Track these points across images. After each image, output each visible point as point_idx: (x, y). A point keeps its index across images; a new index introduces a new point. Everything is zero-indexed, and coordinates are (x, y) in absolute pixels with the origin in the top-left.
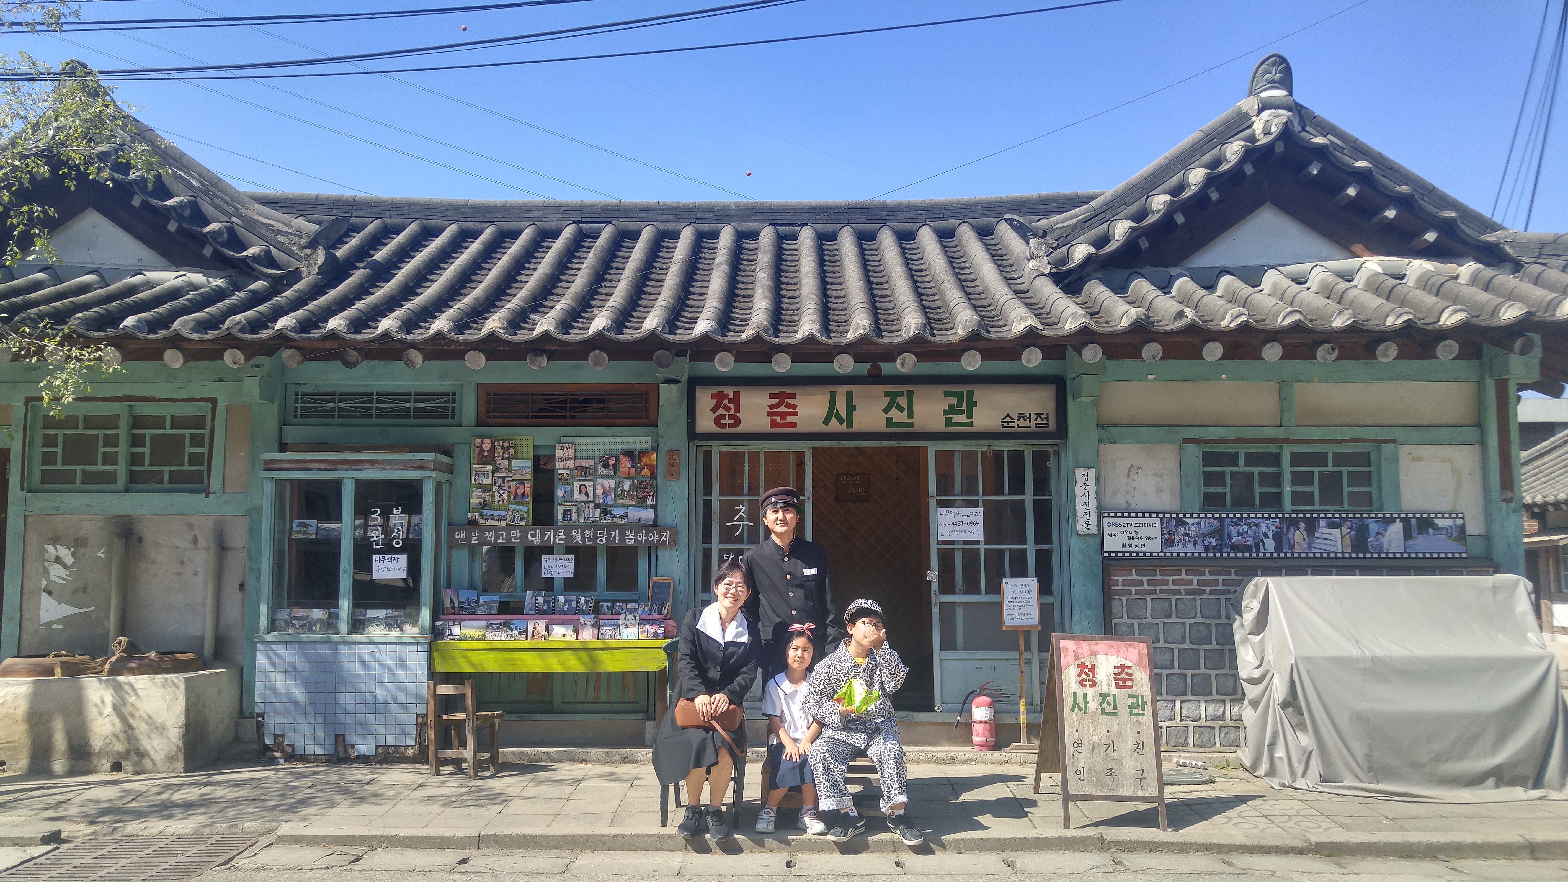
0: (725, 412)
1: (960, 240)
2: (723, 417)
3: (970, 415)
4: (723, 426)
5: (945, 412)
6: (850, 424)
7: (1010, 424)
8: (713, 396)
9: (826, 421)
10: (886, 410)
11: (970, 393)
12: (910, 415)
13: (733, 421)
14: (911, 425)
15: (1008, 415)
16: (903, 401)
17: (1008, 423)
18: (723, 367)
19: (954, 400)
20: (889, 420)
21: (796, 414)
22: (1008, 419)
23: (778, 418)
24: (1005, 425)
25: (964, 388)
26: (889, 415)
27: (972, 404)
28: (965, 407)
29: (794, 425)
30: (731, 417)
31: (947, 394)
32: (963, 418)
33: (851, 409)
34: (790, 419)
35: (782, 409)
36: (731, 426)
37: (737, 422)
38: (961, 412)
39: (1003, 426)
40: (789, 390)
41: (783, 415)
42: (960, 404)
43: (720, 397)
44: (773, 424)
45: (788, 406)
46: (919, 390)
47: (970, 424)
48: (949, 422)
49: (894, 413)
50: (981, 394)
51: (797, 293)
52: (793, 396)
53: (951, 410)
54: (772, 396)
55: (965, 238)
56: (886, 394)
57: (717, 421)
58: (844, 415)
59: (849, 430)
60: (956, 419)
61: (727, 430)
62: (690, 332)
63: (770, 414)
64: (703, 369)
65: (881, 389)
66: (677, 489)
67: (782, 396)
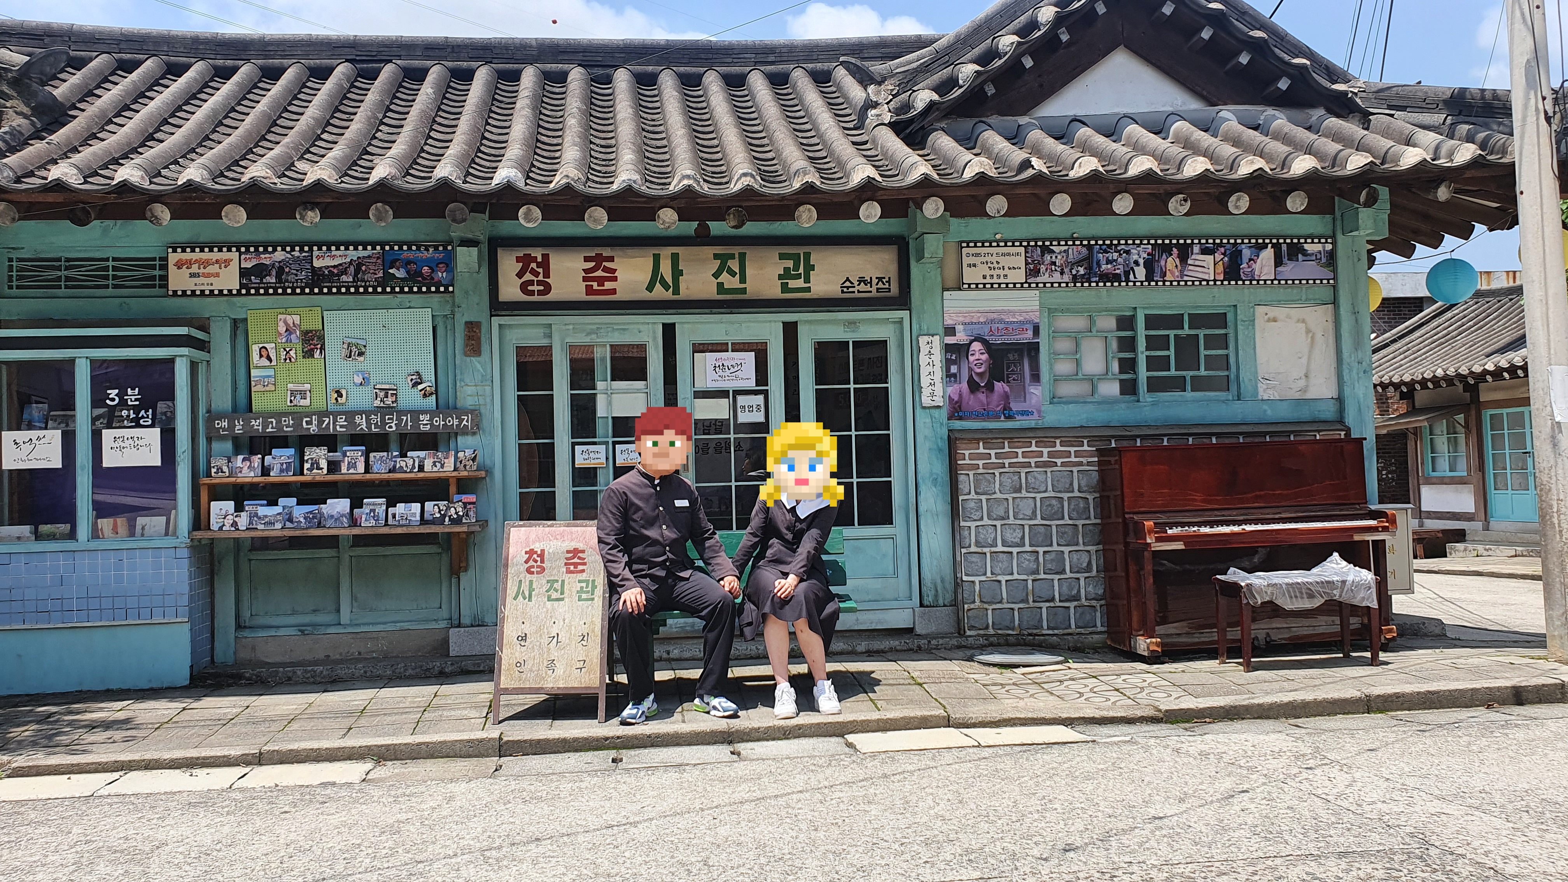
0: (533, 278)
1: (794, 87)
2: (531, 283)
3: (807, 280)
4: (532, 293)
5: (780, 277)
6: (676, 291)
7: (851, 290)
8: (518, 259)
9: (650, 288)
10: (716, 275)
11: (807, 256)
12: (743, 280)
13: (542, 288)
14: (744, 291)
15: (848, 279)
16: (734, 265)
17: (848, 288)
18: (529, 222)
19: (790, 264)
20: (720, 285)
21: (615, 279)
22: (848, 284)
23: (595, 285)
24: (845, 290)
25: (801, 250)
26: (719, 280)
27: (809, 268)
28: (801, 270)
29: (613, 291)
30: (539, 283)
31: (782, 257)
32: (800, 283)
33: (677, 273)
34: (608, 285)
35: (600, 273)
36: (540, 293)
37: (548, 288)
38: (798, 276)
39: (843, 292)
40: (606, 252)
41: (601, 281)
42: (796, 267)
43: (526, 260)
44: (589, 290)
45: (606, 269)
46: (751, 253)
47: (808, 290)
48: (785, 288)
49: (725, 277)
50: (820, 257)
51: (613, 142)
52: (611, 259)
53: (786, 275)
54: (587, 259)
55: (799, 84)
56: (716, 257)
57: (524, 288)
58: (669, 280)
59: (676, 297)
60: (793, 284)
61: (536, 298)
62: (488, 182)
63: (585, 279)
64: (505, 227)
65: (710, 251)
66: (479, 366)
67: (599, 260)
